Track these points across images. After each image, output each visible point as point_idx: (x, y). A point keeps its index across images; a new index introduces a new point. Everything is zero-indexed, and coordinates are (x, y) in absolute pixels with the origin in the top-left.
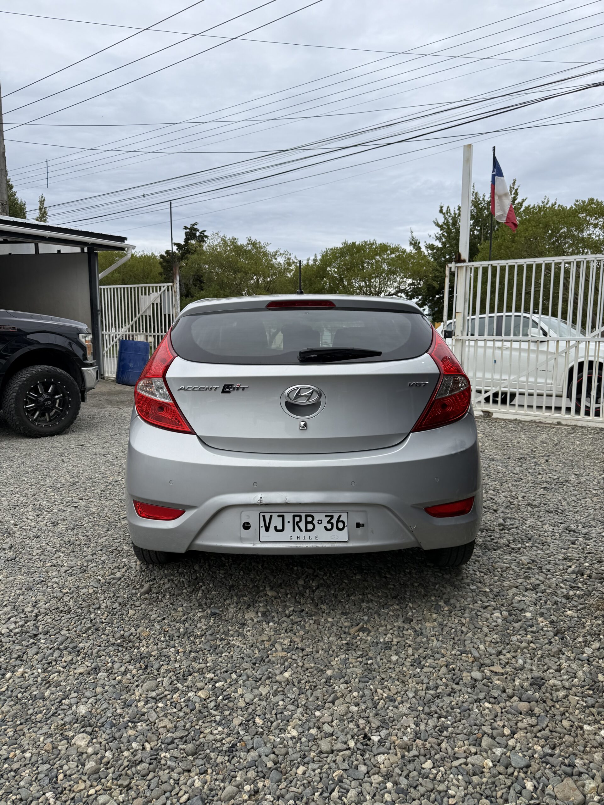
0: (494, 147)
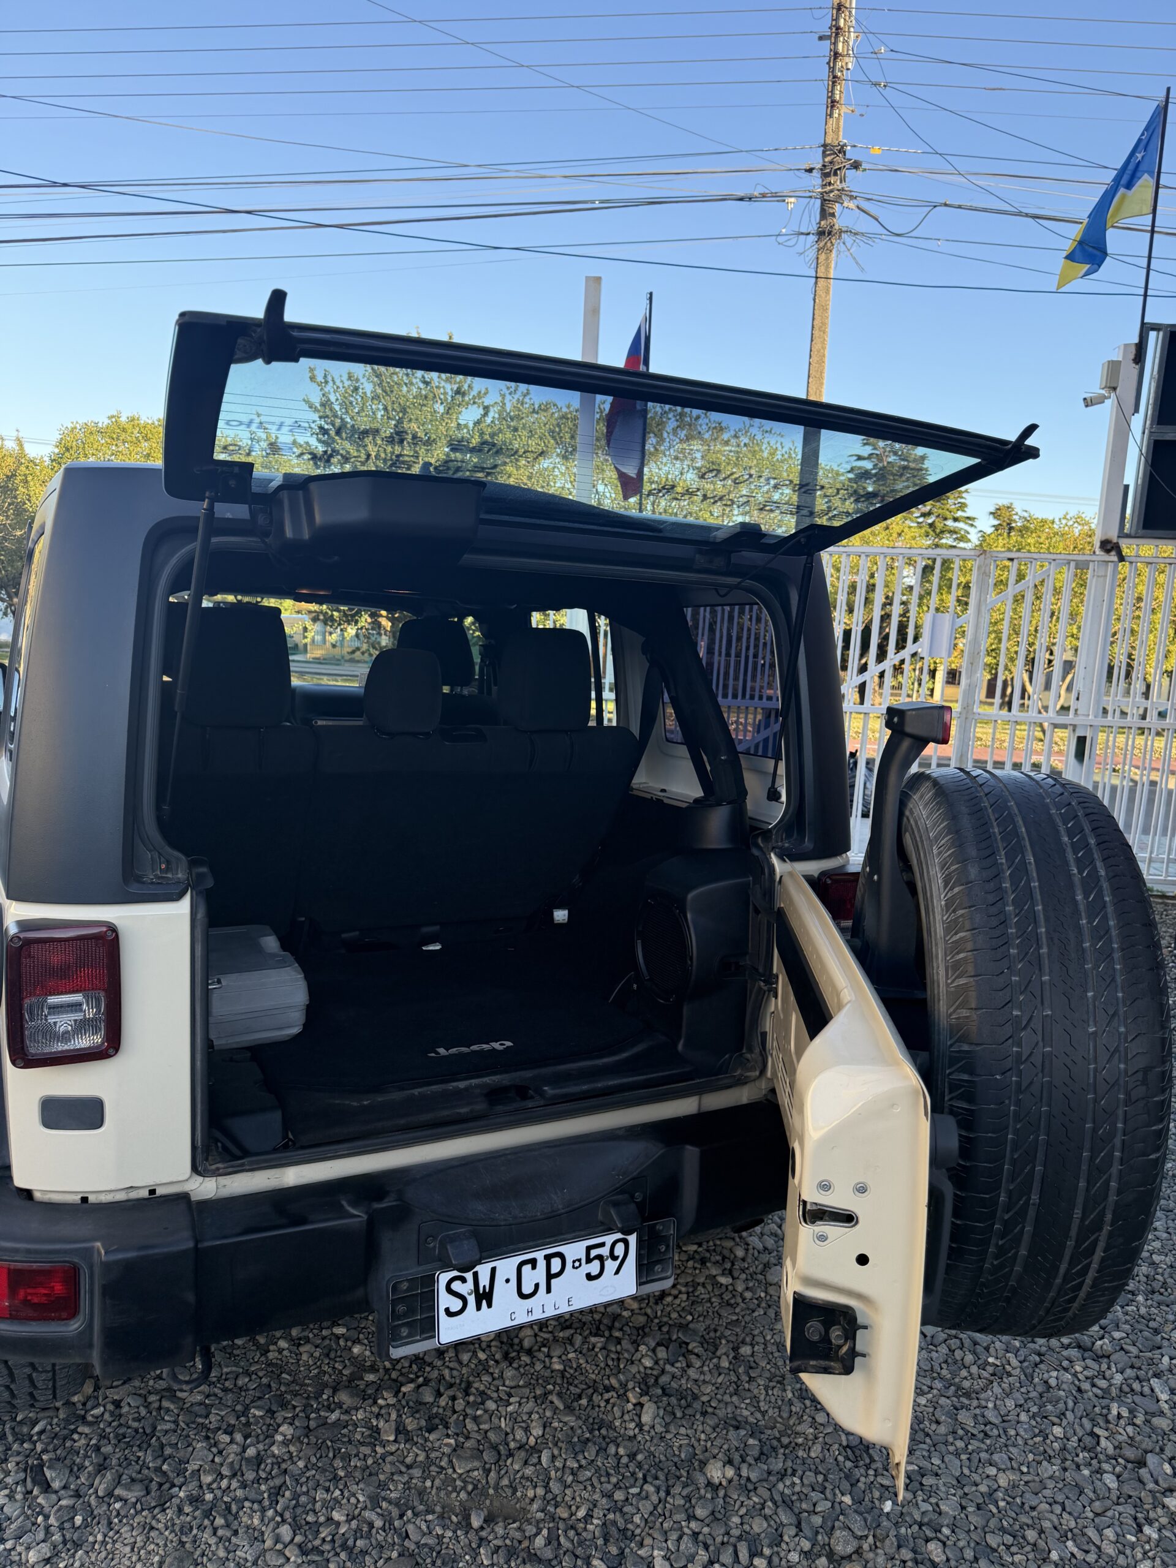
0: (651, 294)
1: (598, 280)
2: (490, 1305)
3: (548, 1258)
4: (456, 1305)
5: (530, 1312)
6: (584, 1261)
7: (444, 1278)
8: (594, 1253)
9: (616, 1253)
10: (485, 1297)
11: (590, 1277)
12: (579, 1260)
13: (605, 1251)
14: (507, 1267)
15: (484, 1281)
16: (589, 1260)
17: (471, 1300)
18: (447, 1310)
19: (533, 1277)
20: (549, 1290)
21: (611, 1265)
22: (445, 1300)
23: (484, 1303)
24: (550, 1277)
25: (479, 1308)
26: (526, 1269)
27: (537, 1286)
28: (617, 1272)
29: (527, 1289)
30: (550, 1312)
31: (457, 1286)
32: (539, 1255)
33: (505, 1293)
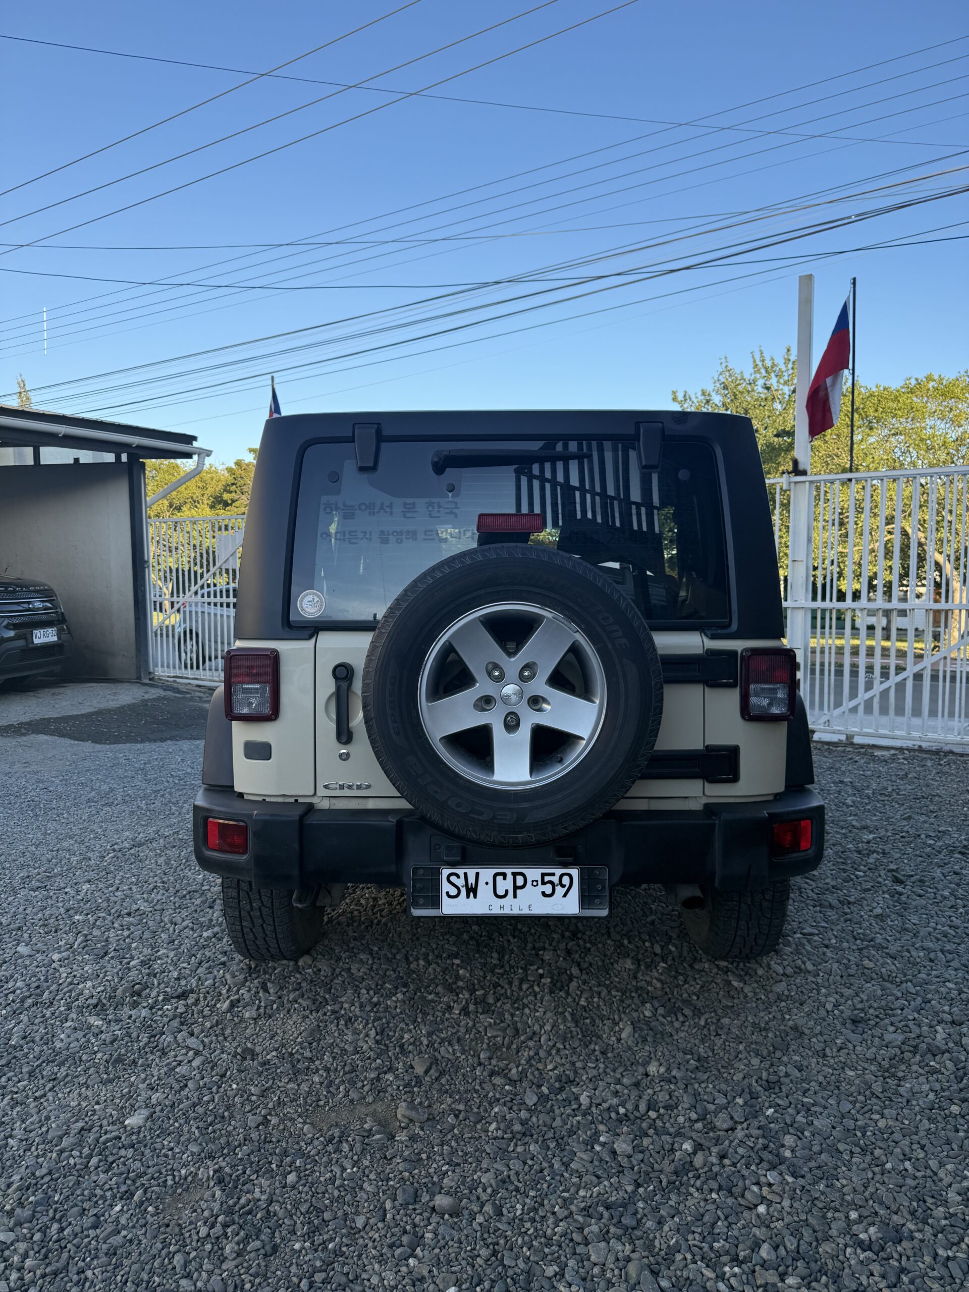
0: (854, 279)
1: (810, 277)
2: (475, 897)
3: (514, 875)
4: (454, 892)
5: (502, 907)
6: (540, 882)
7: (445, 872)
8: (547, 879)
9: (564, 883)
10: (472, 891)
11: (544, 894)
12: (537, 881)
13: (555, 879)
14: (487, 874)
15: (472, 880)
16: (543, 883)
17: (463, 890)
18: (447, 893)
19: (504, 885)
20: (515, 896)
21: (560, 891)
22: (446, 887)
23: (472, 894)
24: (516, 888)
25: (468, 897)
26: (499, 879)
27: (507, 891)
28: (565, 896)
29: (501, 892)
30: (516, 911)
31: (453, 879)
32: (509, 872)
33: (484, 891)
